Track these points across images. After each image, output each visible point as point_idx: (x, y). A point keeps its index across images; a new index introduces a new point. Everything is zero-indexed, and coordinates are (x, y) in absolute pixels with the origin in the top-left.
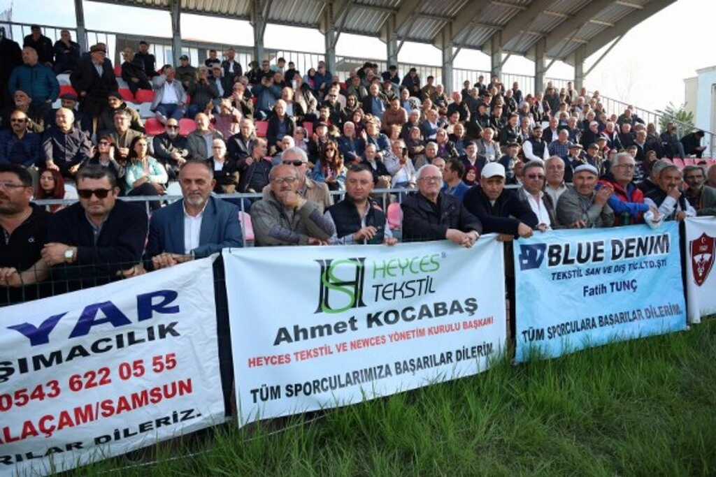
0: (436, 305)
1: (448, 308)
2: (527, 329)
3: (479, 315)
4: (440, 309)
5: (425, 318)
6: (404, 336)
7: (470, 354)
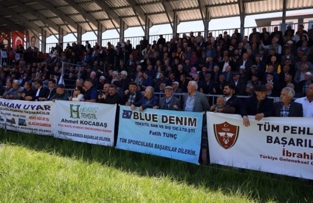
0: (97, 123)
1: (100, 124)
2: (122, 138)
3: (107, 128)
4: (98, 124)
5: (94, 126)
6: (88, 129)
7: (103, 139)
